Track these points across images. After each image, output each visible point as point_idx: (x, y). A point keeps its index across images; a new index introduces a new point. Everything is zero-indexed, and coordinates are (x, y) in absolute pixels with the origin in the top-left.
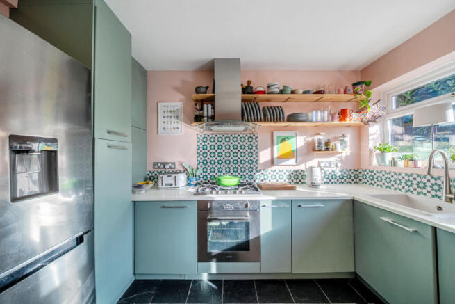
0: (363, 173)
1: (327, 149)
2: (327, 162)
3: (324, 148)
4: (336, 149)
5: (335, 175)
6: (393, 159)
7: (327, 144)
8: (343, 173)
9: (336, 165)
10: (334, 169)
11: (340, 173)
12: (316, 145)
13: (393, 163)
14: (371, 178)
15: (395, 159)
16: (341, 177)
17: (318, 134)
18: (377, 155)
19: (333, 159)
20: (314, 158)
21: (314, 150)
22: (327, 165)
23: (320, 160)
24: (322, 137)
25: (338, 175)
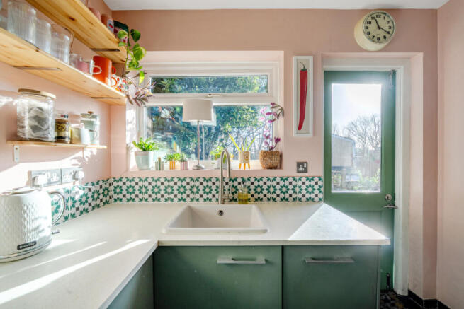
0: (115, 184)
1: (60, 139)
2: (52, 171)
3: (52, 135)
4: (79, 139)
5: (73, 199)
6: (160, 159)
7: (60, 125)
8: (86, 191)
9: (75, 178)
10: (69, 186)
11: (82, 192)
12: (27, 123)
13: (160, 165)
14: (130, 190)
15: (162, 160)
16: (84, 199)
17: (37, 93)
18: (136, 154)
19: (67, 163)
20: (13, 163)
21: (15, 137)
22: (55, 179)
23: (35, 166)
24: (49, 105)
25: (77, 197)
